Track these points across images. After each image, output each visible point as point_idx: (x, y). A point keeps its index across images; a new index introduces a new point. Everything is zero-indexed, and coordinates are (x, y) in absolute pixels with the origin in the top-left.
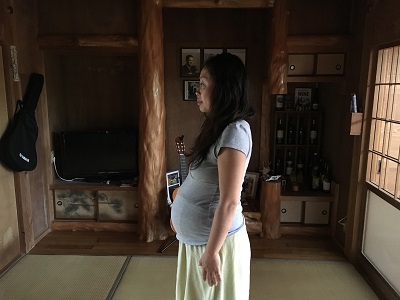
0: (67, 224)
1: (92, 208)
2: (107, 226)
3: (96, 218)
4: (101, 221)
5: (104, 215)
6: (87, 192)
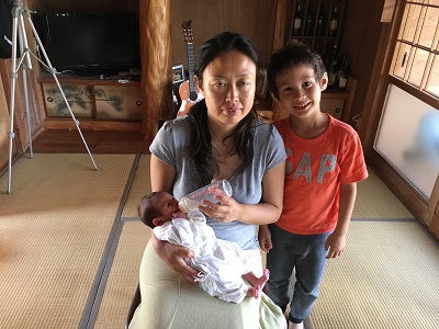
0: (61, 122)
1: (88, 105)
2: (107, 125)
3: (94, 116)
4: (100, 120)
5: (103, 113)
6: (82, 88)
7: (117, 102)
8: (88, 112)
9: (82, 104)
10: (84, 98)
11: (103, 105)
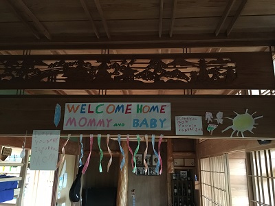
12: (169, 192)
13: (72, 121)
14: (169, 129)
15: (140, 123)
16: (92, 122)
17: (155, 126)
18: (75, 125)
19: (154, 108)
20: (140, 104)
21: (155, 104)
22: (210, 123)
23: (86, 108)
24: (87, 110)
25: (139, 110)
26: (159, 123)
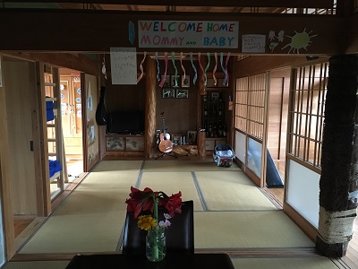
1: (123, 145)
3: (125, 150)
4: (127, 151)
5: (128, 149)
6: (121, 138)
7: (134, 144)
8: (123, 148)
9: (120, 145)
10: (122, 143)
11: (129, 145)
12: (199, 114)
13: (146, 39)
14: (236, 47)
15: (210, 41)
16: (166, 40)
17: (224, 44)
18: (150, 43)
19: (223, 27)
20: (210, 22)
21: (224, 23)
22: (273, 41)
23: (159, 25)
24: (159, 28)
25: (210, 28)
26: (227, 42)
